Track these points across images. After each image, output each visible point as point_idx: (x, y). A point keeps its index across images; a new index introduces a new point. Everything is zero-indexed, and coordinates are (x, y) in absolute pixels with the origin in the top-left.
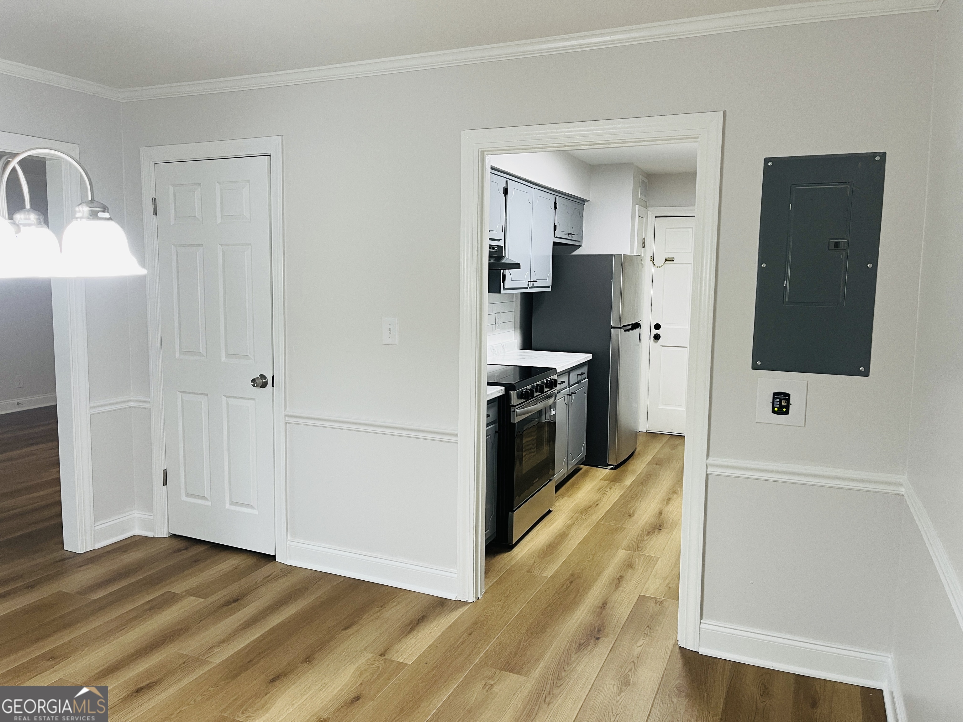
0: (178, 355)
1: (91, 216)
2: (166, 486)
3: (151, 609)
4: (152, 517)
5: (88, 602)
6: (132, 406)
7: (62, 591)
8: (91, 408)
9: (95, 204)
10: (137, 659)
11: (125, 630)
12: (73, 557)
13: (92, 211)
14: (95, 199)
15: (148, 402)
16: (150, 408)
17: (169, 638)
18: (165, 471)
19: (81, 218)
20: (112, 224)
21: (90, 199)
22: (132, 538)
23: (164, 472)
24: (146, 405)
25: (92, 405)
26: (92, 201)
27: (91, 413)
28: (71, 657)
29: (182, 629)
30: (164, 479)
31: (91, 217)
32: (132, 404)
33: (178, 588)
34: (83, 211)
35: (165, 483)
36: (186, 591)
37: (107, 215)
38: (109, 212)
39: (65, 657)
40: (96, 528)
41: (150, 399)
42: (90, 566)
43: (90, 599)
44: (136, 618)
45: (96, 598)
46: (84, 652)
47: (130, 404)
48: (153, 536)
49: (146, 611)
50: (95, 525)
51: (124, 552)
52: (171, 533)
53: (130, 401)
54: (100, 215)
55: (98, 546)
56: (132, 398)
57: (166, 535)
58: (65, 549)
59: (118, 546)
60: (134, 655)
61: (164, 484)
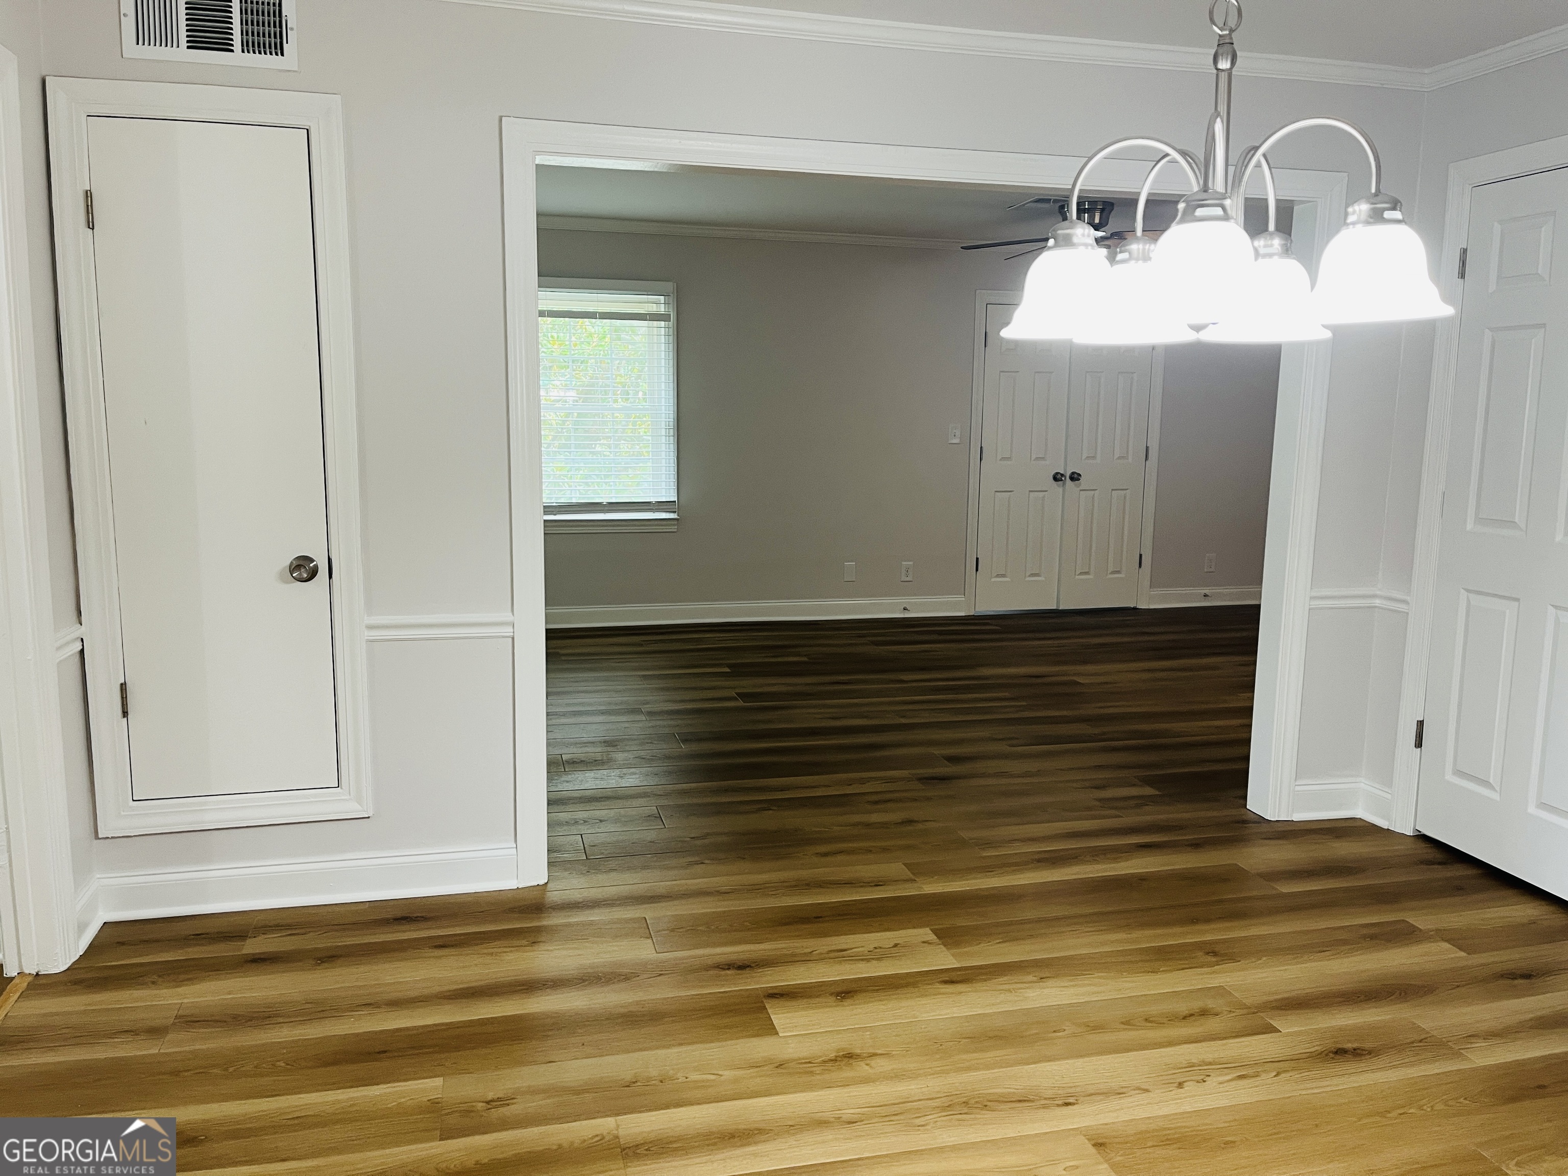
0: (1469, 526)
1: (1371, 218)
2: (1419, 749)
3: (1372, 937)
4: (1389, 796)
5: (1274, 892)
6: (1377, 605)
7: (1236, 864)
8: (1312, 598)
9: (1379, 198)
10: (1340, 1004)
11: (1327, 953)
12: (1259, 823)
13: (1374, 210)
14: (1381, 191)
15: (1405, 602)
16: (1408, 613)
17: (1398, 992)
18: (1421, 724)
19: (1354, 224)
20: (1404, 229)
21: (1373, 191)
22: (1351, 821)
23: (1419, 725)
24: (1402, 607)
25: (1314, 594)
26: (1376, 195)
27: (1311, 607)
28: (1240, 961)
29: (1424, 987)
30: (1418, 736)
31: (1372, 220)
32: (1377, 602)
33: (1421, 920)
34: (1360, 210)
35: (1419, 744)
36: (1437, 930)
37: (1397, 215)
38: (1402, 210)
39: (1231, 958)
40: (1298, 788)
41: (1409, 598)
42: (1280, 842)
43: (1276, 889)
44: (1345, 942)
45: (1286, 891)
46: (1260, 962)
47: (1375, 602)
48: (1386, 828)
49: (1364, 937)
50: (1297, 783)
51: (1337, 837)
52: (1420, 832)
53: (1374, 596)
54: (1388, 215)
55: (1297, 817)
56: (1378, 592)
57: (1410, 832)
58: (1248, 807)
59: (1328, 825)
60: (1338, 997)
61: (1417, 745)
